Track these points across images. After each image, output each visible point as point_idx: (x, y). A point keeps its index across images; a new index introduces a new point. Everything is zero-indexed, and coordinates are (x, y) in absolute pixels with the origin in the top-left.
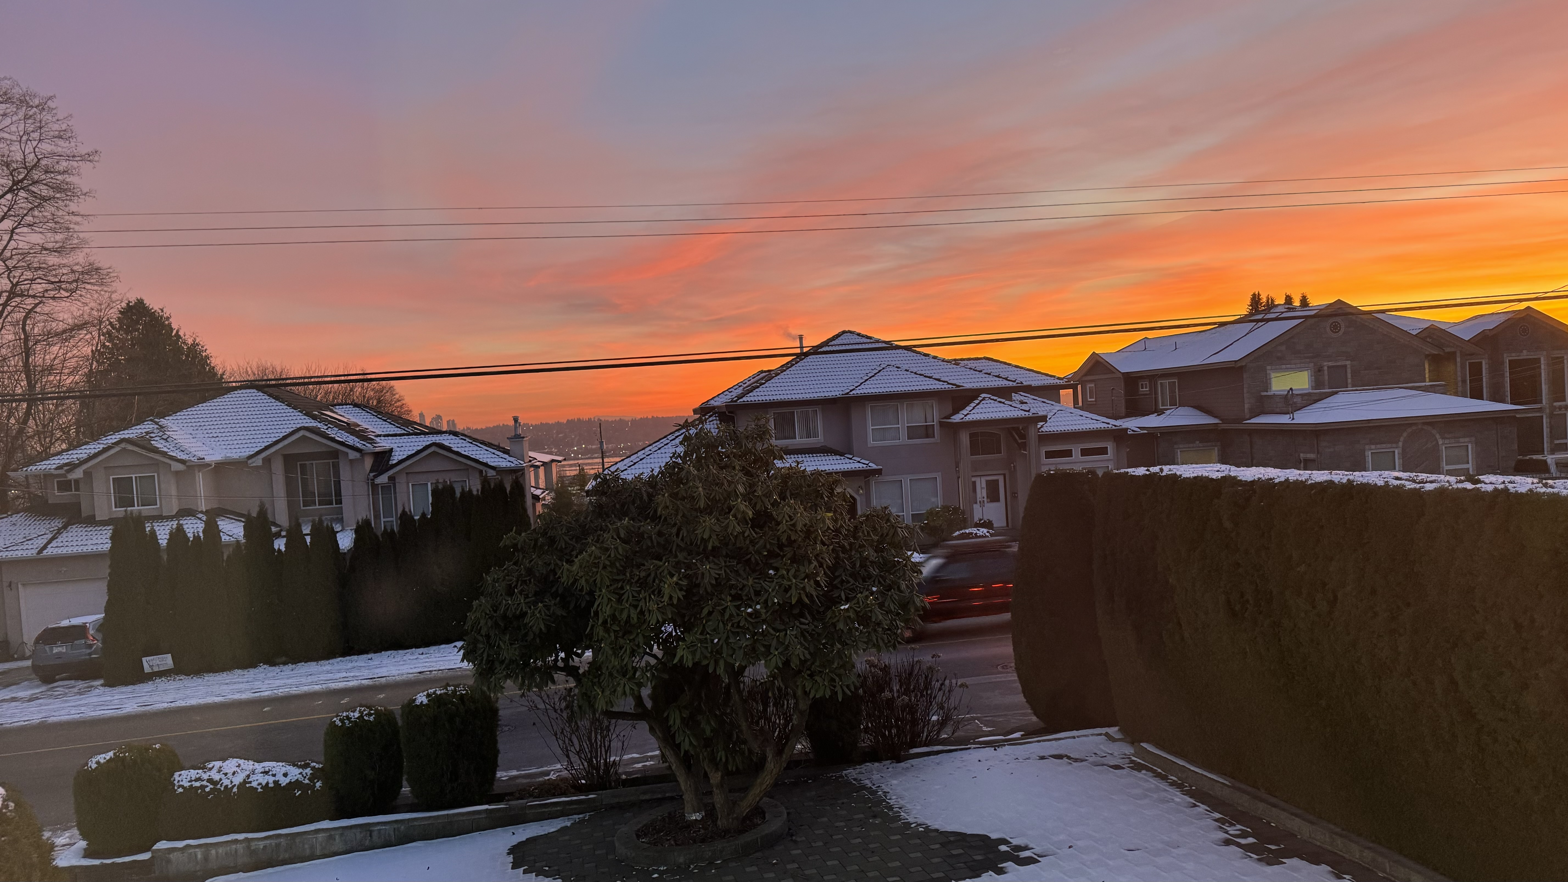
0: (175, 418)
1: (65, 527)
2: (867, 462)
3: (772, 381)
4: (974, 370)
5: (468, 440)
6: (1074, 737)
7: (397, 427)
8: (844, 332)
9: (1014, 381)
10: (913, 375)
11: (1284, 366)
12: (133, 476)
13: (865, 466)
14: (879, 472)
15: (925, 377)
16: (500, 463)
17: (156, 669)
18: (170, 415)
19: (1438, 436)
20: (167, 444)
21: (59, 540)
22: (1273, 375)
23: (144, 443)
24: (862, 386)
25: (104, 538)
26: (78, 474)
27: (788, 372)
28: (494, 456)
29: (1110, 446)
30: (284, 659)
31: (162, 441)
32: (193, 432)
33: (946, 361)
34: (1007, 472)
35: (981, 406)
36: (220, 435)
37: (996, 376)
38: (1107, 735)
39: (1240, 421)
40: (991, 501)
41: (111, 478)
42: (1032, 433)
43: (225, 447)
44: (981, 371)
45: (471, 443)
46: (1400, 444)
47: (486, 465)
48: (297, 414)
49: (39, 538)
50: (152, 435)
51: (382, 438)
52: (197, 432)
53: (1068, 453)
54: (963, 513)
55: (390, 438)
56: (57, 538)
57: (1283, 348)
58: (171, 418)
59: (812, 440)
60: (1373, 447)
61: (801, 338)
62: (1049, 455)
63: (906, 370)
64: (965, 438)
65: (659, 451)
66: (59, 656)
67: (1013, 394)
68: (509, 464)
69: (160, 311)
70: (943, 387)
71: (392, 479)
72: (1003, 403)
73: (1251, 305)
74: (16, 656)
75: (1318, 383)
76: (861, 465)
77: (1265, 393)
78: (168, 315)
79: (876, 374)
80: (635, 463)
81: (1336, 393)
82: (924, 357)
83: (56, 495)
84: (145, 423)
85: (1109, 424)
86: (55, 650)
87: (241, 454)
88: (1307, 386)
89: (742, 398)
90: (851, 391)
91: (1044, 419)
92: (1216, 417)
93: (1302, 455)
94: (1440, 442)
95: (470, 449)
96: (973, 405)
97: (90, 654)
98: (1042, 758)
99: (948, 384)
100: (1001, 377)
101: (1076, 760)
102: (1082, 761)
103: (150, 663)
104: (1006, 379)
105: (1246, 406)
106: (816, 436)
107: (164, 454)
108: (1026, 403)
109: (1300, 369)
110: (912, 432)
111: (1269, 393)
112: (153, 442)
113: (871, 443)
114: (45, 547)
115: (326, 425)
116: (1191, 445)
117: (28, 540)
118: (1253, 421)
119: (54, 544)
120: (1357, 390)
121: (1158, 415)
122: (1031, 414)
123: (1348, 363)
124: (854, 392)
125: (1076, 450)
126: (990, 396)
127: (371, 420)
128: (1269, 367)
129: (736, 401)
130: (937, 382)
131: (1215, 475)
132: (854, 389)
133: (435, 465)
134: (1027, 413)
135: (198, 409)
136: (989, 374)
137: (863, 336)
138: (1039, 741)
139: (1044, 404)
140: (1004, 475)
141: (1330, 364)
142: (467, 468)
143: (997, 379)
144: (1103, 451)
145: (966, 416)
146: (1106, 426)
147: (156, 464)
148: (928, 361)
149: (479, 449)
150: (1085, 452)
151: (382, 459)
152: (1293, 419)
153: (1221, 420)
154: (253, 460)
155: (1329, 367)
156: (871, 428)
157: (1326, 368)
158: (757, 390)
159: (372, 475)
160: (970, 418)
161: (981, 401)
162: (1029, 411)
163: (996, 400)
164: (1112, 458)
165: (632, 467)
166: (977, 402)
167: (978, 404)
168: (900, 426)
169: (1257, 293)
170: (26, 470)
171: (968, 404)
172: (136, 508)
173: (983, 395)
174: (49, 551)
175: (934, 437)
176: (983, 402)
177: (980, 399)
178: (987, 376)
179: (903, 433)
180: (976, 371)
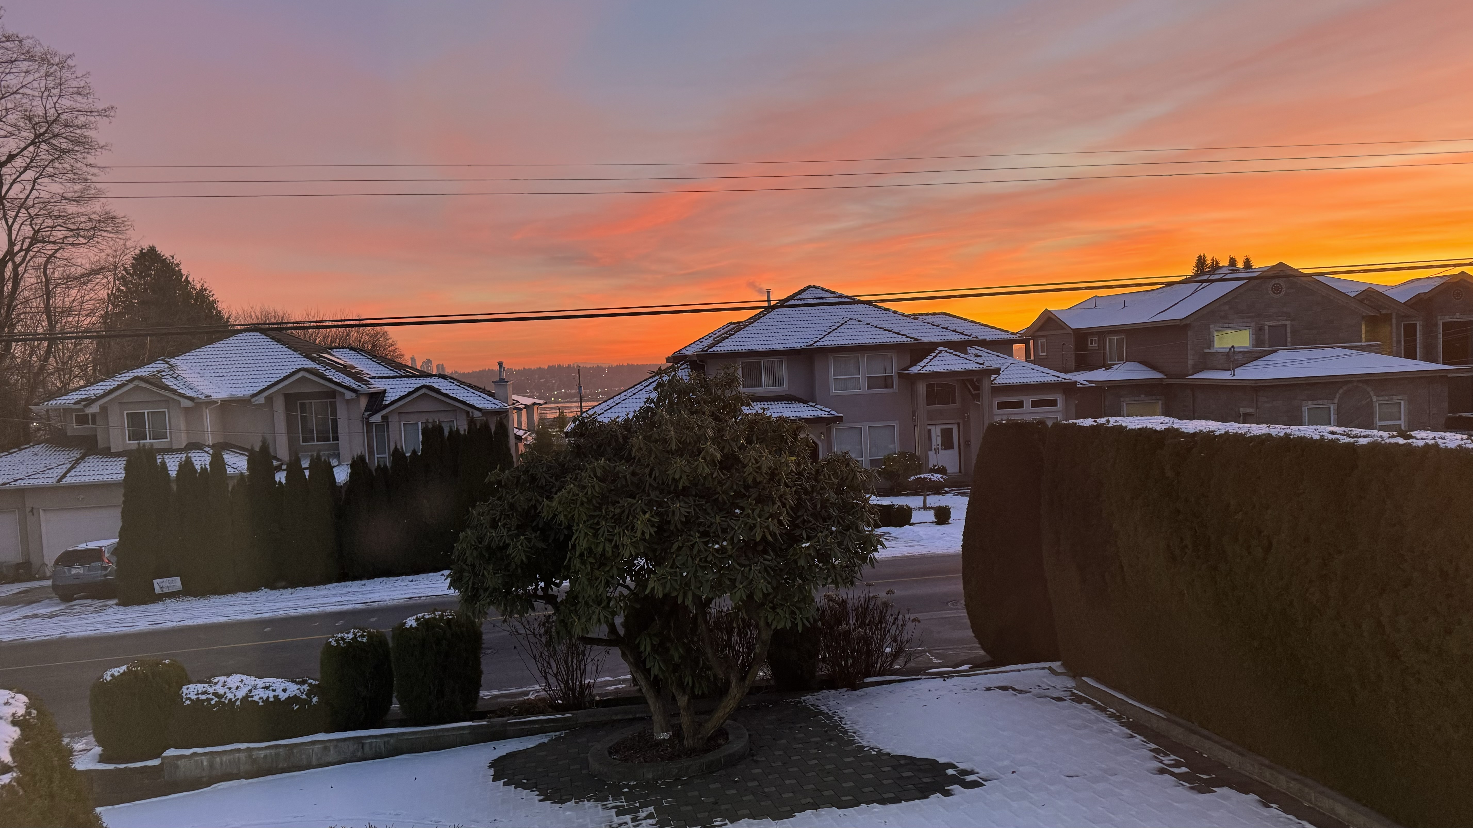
0: (184, 358)
1: (82, 458)
2: (829, 410)
3: (741, 332)
4: (932, 324)
5: (456, 383)
6: (1019, 671)
7: (391, 370)
8: (809, 287)
9: (970, 336)
10: (874, 329)
11: (1227, 325)
12: (146, 411)
13: (827, 413)
14: (840, 419)
15: (885, 330)
16: (485, 405)
17: (166, 591)
18: (180, 355)
19: (1372, 393)
20: (177, 382)
21: (77, 469)
22: (1216, 333)
23: (155, 381)
24: (826, 338)
25: (118, 469)
26: (95, 409)
27: (755, 324)
28: (480, 398)
29: (1060, 398)
30: (283, 583)
31: (172, 379)
32: (201, 372)
33: (905, 316)
34: (961, 421)
35: (937, 358)
36: (225, 374)
37: (952, 331)
38: (1050, 668)
39: (1184, 376)
40: (945, 449)
41: (125, 412)
42: (986, 385)
43: (230, 386)
44: (938, 326)
45: (459, 386)
46: (1336, 401)
47: (472, 406)
48: (297, 356)
49: (59, 467)
50: (163, 374)
51: (377, 380)
52: (204, 371)
53: (1020, 405)
54: (919, 459)
55: (384, 380)
56: (75, 468)
57: (1227, 307)
58: (180, 358)
59: (777, 388)
60: (1310, 403)
61: (769, 292)
62: (1002, 406)
63: (868, 324)
64: (921, 389)
65: (633, 397)
66: (77, 576)
67: (968, 348)
68: (493, 406)
69: (171, 258)
70: (902, 340)
71: (385, 418)
72: (959, 356)
73: (1196, 267)
74: (37, 576)
75: (1258, 341)
76: (823, 413)
77: (1208, 351)
78: (178, 261)
79: (838, 327)
80: (611, 408)
81: (1276, 351)
82: (884, 312)
83: (74, 428)
84: (157, 362)
85: (1058, 377)
86: (74, 572)
87: (245, 393)
88: (1248, 345)
89: (712, 347)
90: (815, 342)
91: (997, 371)
92: (1160, 372)
93: (1241, 410)
94: (1374, 399)
95: (458, 391)
96: (930, 357)
97: (106, 575)
98: (989, 689)
99: (907, 337)
100: (957, 332)
101: (1021, 692)
102: (1026, 692)
103: (160, 585)
104: (962, 333)
105: (1190, 362)
106: (781, 384)
107: (174, 391)
108: (981, 356)
109: (1242, 328)
110: (872, 382)
111: (1211, 351)
112: (163, 380)
113: (833, 392)
114: (64, 476)
115: (325, 367)
116: (1137, 398)
117: (48, 469)
118: (1195, 376)
119: (72, 473)
120: (1296, 349)
121: (1106, 370)
122: (985, 367)
123: (1288, 322)
124: (817, 344)
125: (1027, 401)
126: (946, 349)
127: (366, 363)
128: (1212, 326)
129: (706, 351)
130: (896, 335)
131: (1159, 427)
132: (817, 341)
133: (425, 406)
134: (981, 366)
135: (205, 350)
136: (946, 329)
137: (827, 291)
138: (986, 674)
139: (998, 358)
140: (958, 424)
141: (1271, 323)
142: (455, 409)
143: (954, 333)
144: (1053, 403)
145: (923, 368)
146: (1056, 379)
147: (167, 401)
148: (888, 315)
149: (466, 391)
150: (1035, 404)
151: (376, 400)
152: (1234, 375)
153: (1166, 375)
154: (256, 398)
155: (1270, 326)
156: (833, 377)
157: (1266, 327)
158: (726, 340)
159: (366, 414)
160: (927, 369)
161: (937, 354)
162: (983, 364)
163: (951, 353)
164: (1061, 409)
165: (608, 411)
166: (934, 354)
167: (935, 357)
168: (860, 376)
169: (1202, 255)
170: (47, 405)
171: (925, 357)
172: (148, 441)
173: (940, 349)
174: (68, 480)
175: (892, 387)
176: (939, 355)
177: (937, 352)
178: (944, 330)
179: (864, 383)
180: (934, 325)
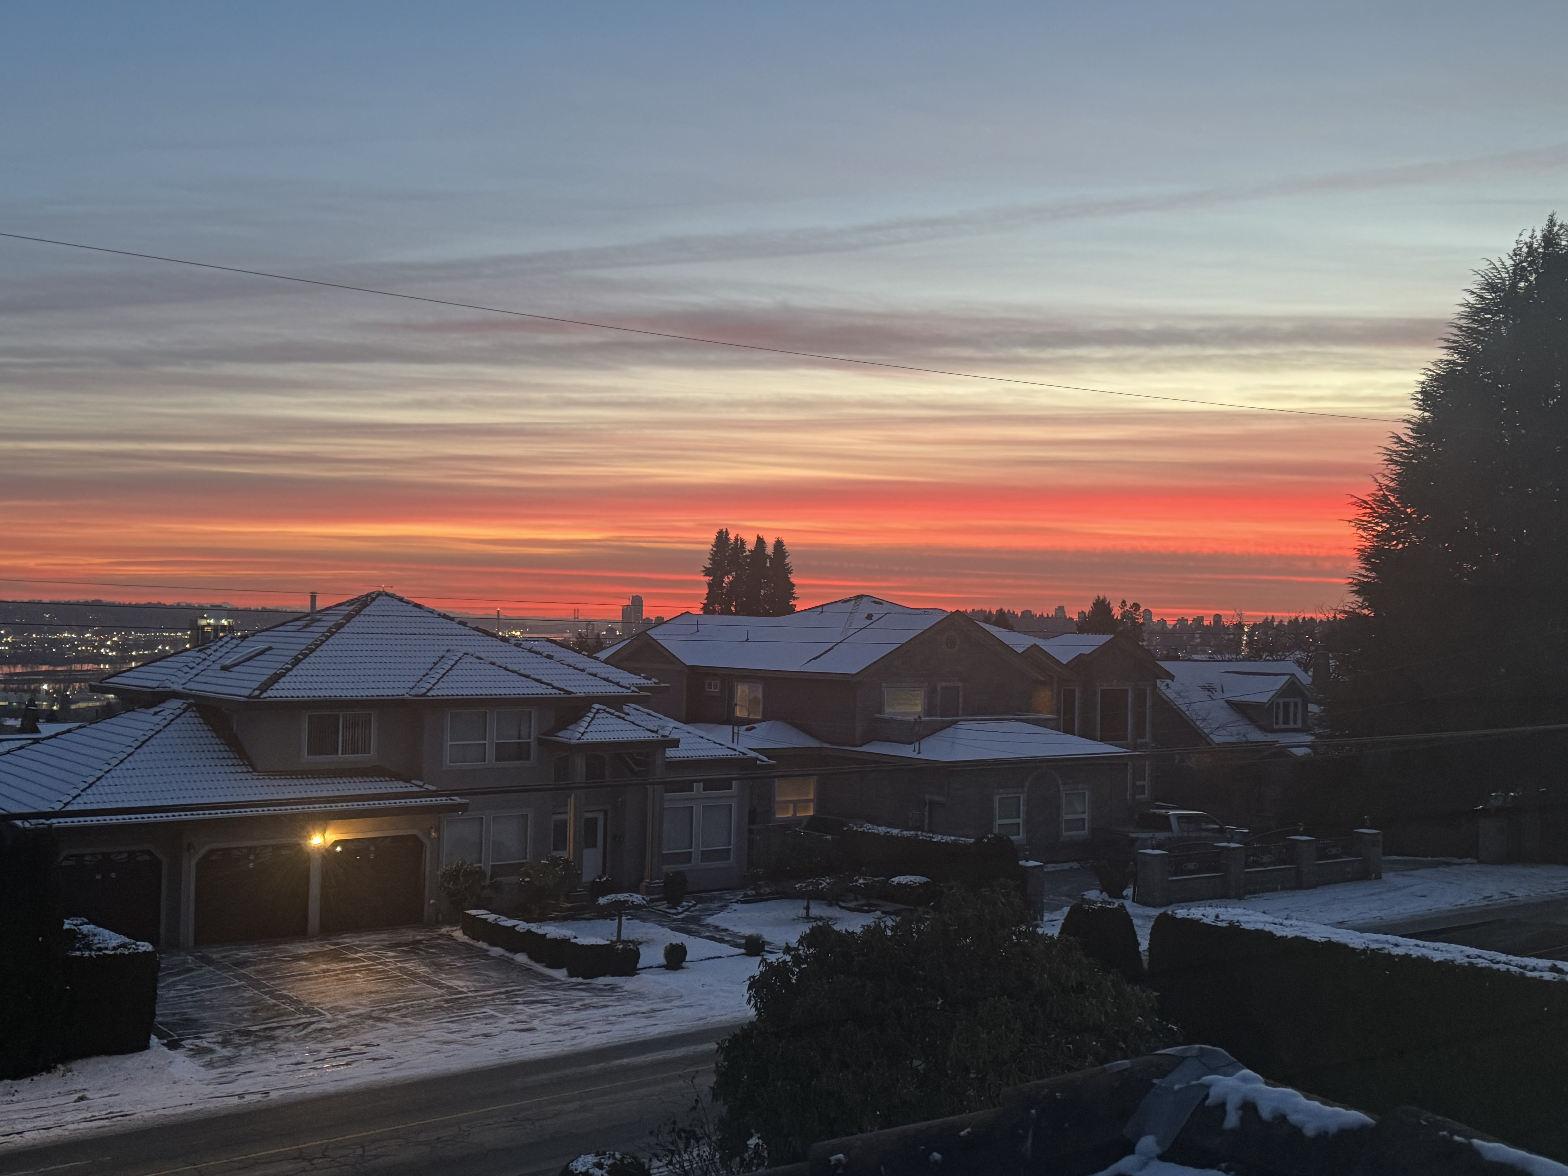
3: (301, 665)
8: (379, 594)
9: (629, 688)
10: (502, 671)
11: (899, 684)
13: (443, 798)
14: (464, 807)
15: (519, 675)
19: (1059, 782)
22: (887, 695)
24: (439, 685)
27: (318, 652)
29: (734, 779)
33: (517, 646)
34: (608, 808)
35: (597, 721)
37: (604, 679)
39: (849, 746)
42: (655, 761)
46: (1026, 789)
53: (690, 786)
57: (899, 662)
59: (359, 757)
60: (1001, 791)
63: (491, 663)
64: (580, 765)
70: (548, 692)
72: (623, 719)
73: (717, 541)
75: (932, 708)
77: (878, 716)
79: (453, 666)
81: (955, 722)
82: (502, 643)
85: (735, 750)
88: (922, 712)
89: (265, 691)
90: (429, 690)
91: (675, 743)
92: (815, 738)
93: (927, 797)
94: (1061, 788)
96: (587, 719)
99: (554, 688)
100: (610, 681)
104: (618, 684)
105: (857, 729)
106: (366, 750)
109: (915, 688)
110: (502, 751)
111: (882, 717)
113: (449, 764)
116: (789, 772)
118: (865, 749)
120: (970, 720)
121: (747, 730)
122: (660, 738)
123: (960, 684)
124: (432, 693)
125: (698, 782)
126: (604, 707)
128: (884, 686)
129: (258, 697)
130: (538, 684)
132: (431, 689)
134: (654, 735)
136: (595, 675)
139: (650, 717)
140: (606, 812)
141: (944, 684)
143: (605, 683)
144: (725, 784)
145: (583, 734)
146: (729, 752)
148: (508, 648)
150: (709, 785)
152: (919, 753)
153: (823, 743)
155: (943, 688)
156: (449, 743)
157: (937, 689)
158: (283, 679)
160: (589, 738)
161: (595, 714)
162: (656, 732)
163: (613, 714)
164: (736, 794)
166: (591, 715)
167: (593, 719)
168: (486, 742)
169: (724, 530)
171: (580, 718)
173: (597, 706)
175: (528, 759)
176: (597, 716)
177: (594, 711)
178: (591, 677)
179: (491, 753)
180: (576, 669)
